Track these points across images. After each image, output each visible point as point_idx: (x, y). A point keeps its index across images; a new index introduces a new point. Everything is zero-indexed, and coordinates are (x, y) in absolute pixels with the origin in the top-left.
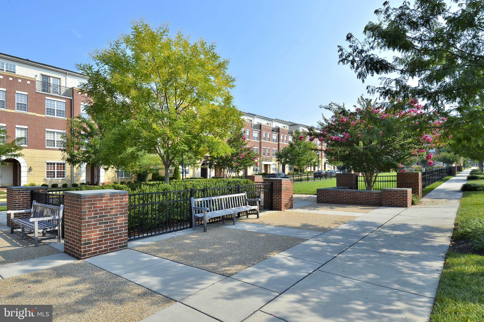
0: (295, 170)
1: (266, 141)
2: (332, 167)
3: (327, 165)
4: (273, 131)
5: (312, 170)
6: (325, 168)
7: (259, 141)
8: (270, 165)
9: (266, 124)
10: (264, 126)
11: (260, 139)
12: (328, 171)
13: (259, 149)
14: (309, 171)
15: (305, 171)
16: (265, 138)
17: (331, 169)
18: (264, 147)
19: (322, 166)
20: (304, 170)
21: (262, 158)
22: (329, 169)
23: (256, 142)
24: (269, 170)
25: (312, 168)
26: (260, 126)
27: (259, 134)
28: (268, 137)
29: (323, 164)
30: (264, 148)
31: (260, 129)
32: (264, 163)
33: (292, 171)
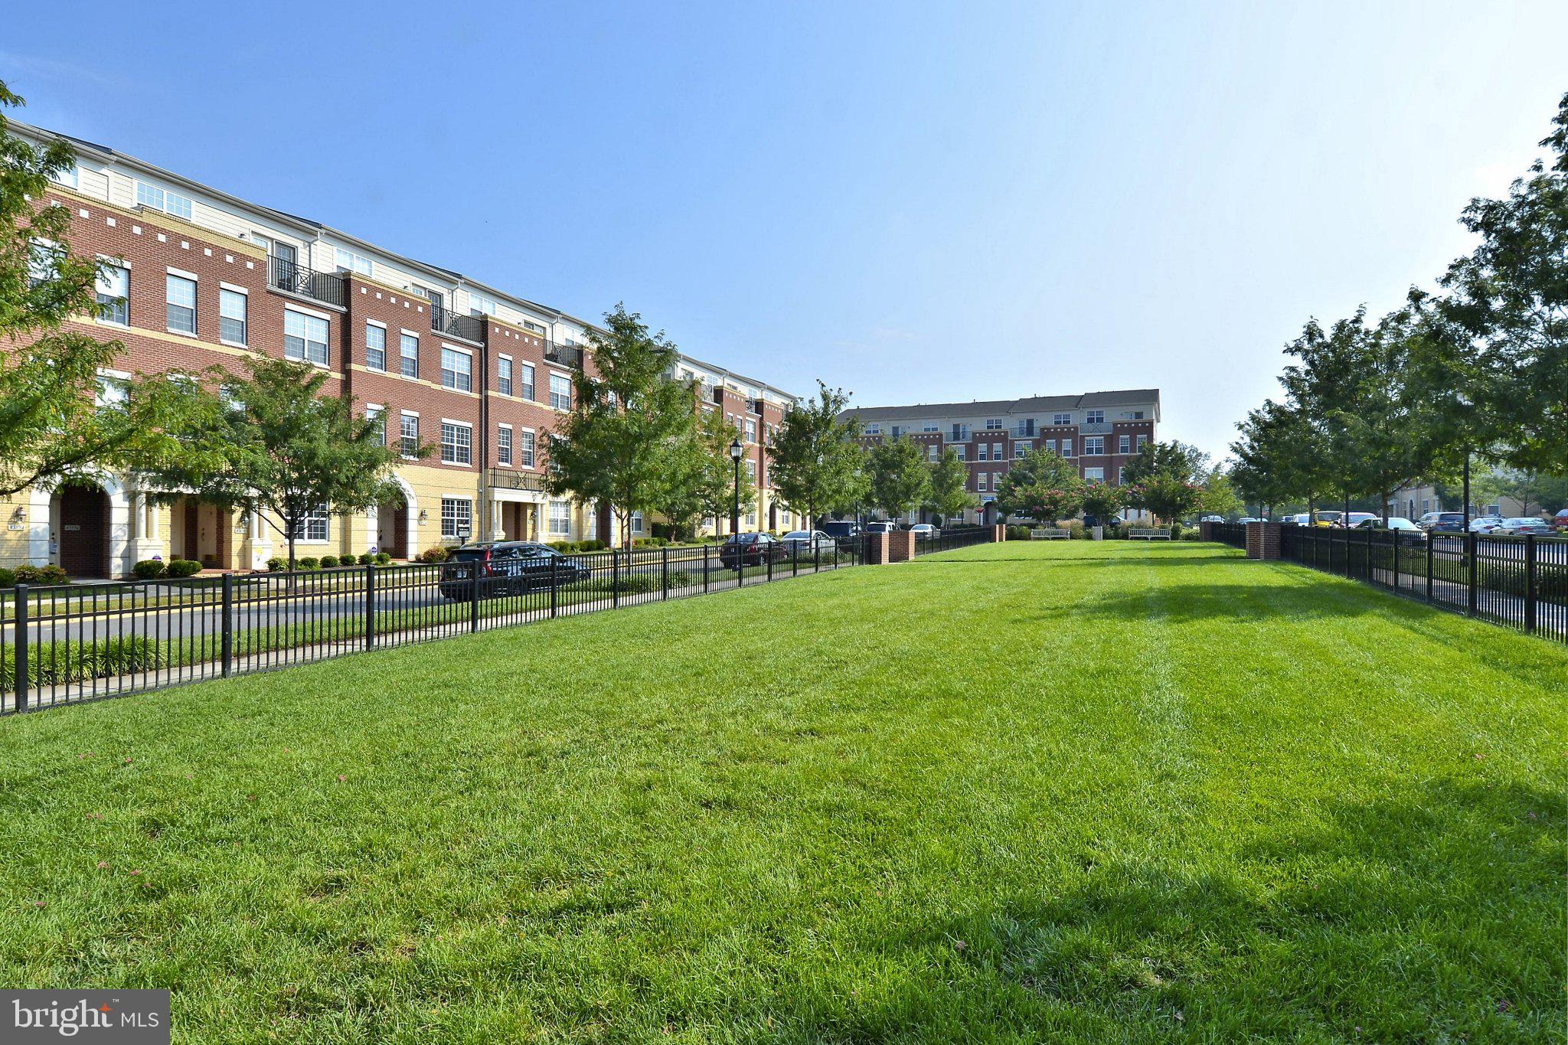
0: (657, 530)
1: (514, 398)
2: (799, 520)
3: (779, 513)
4: (552, 357)
5: (726, 529)
6: (772, 525)
7: (476, 396)
8: (534, 506)
9: (522, 326)
10: (503, 328)
11: (484, 385)
12: (784, 534)
13: (476, 432)
14: (712, 532)
15: (698, 534)
16: (510, 383)
17: (794, 528)
18: (501, 425)
19: (761, 517)
20: (692, 529)
21: (490, 472)
22: (788, 528)
23: (458, 396)
24: (529, 526)
25: (726, 524)
26: (481, 327)
27: (476, 364)
28: (527, 379)
29: (766, 509)
30: (504, 430)
31: (484, 338)
32: (502, 495)
33: (644, 535)
